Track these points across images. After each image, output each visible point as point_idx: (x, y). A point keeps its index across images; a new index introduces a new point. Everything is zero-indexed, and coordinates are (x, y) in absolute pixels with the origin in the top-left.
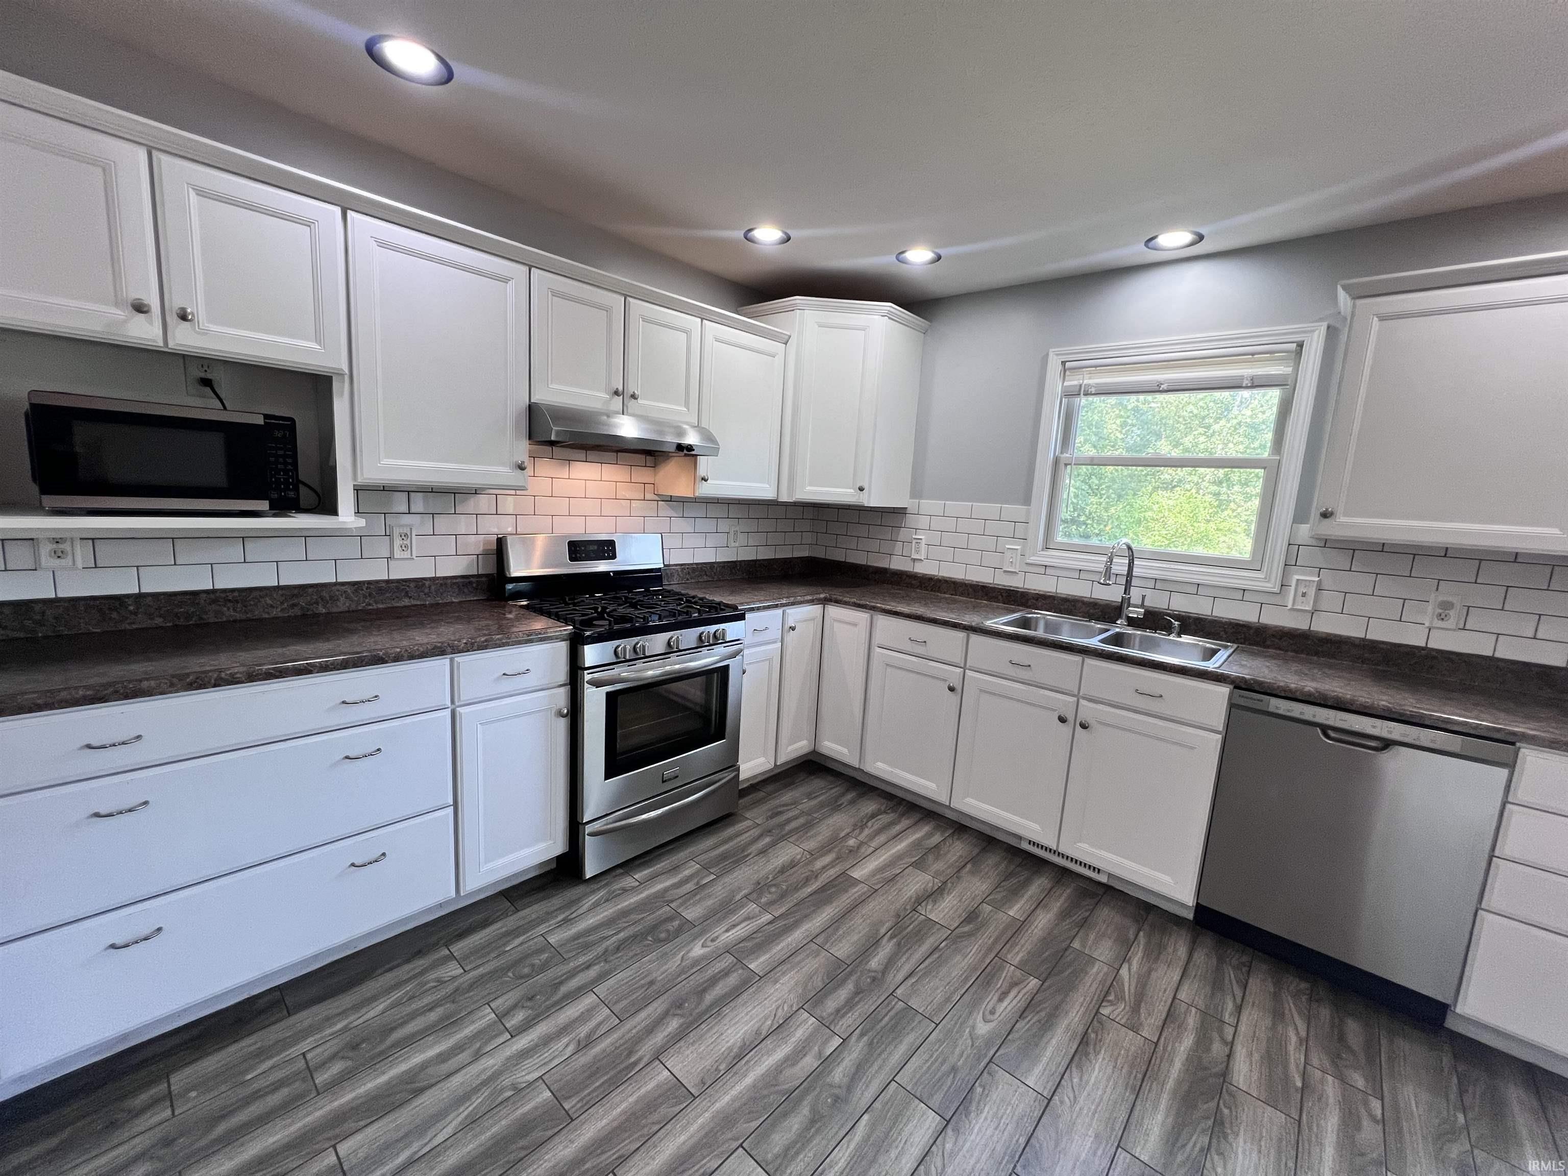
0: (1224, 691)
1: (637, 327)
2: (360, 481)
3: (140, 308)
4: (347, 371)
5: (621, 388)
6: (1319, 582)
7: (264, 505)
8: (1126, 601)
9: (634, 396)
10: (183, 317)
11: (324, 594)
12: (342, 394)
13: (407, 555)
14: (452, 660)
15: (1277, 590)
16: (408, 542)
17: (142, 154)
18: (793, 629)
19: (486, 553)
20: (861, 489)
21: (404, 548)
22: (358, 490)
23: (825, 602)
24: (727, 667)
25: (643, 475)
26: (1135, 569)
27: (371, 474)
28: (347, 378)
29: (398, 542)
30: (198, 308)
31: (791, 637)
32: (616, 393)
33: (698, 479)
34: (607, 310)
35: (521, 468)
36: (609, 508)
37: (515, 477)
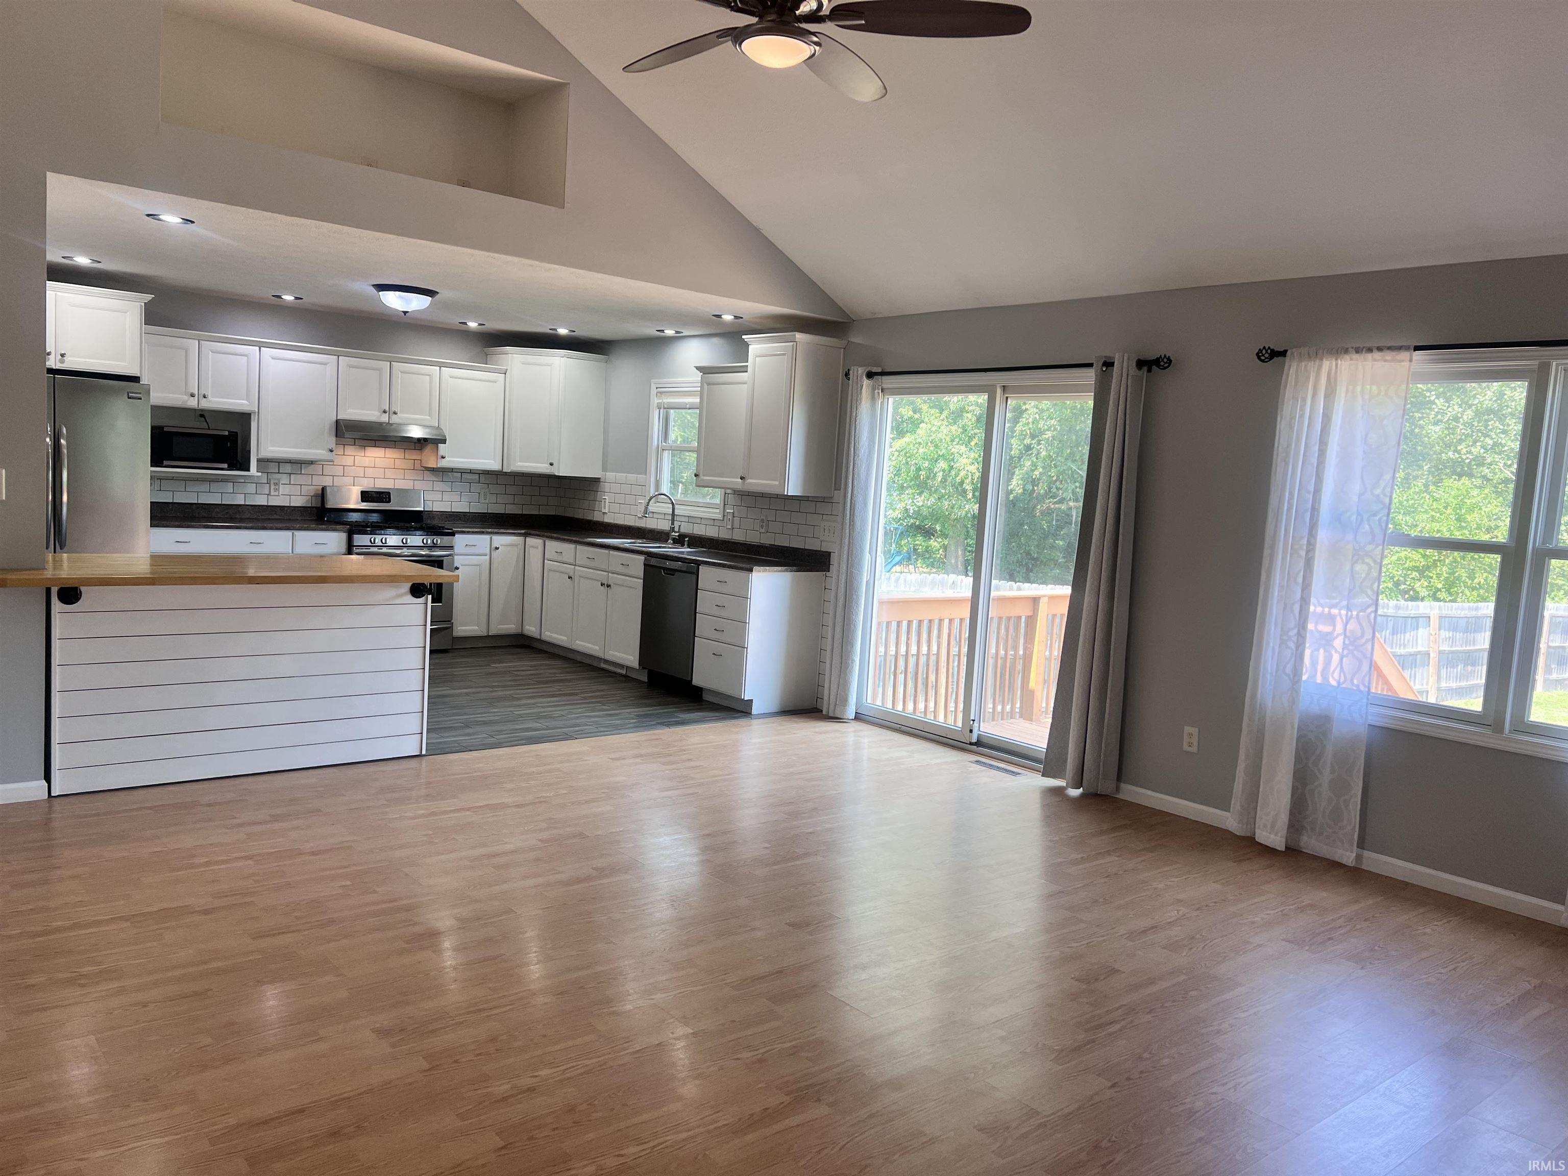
0: (642, 558)
1: (398, 377)
2: (260, 457)
3: (193, 395)
4: (257, 411)
5: (387, 409)
6: (733, 513)
7: (226, 466)
8: (673, 529)
9: (395, 413)
10: (204, 397)
11: (240, 509)
12: (254, 420)
13: (277, 493)
14: (293, 533)
15: (722, 519)
16: (277, 487)
17: (197, 342)
18: (497, 548)
19: (316, 496)
20: (551, 464)
21: (276, 490)
22: (259, 460)
23: (526, 535)
24: (443, 561)
25: (413, 455)
26: (676, 511)
27: (264, 454)
28: (257, 414)
29: (272, 487)
30: (209, 394)
31: (495, 554)
32: (385, 412)
33: (439, 457)
34: (379, 370)
35: (331, 451)
36: (390, 473)
37: (329, 456)
